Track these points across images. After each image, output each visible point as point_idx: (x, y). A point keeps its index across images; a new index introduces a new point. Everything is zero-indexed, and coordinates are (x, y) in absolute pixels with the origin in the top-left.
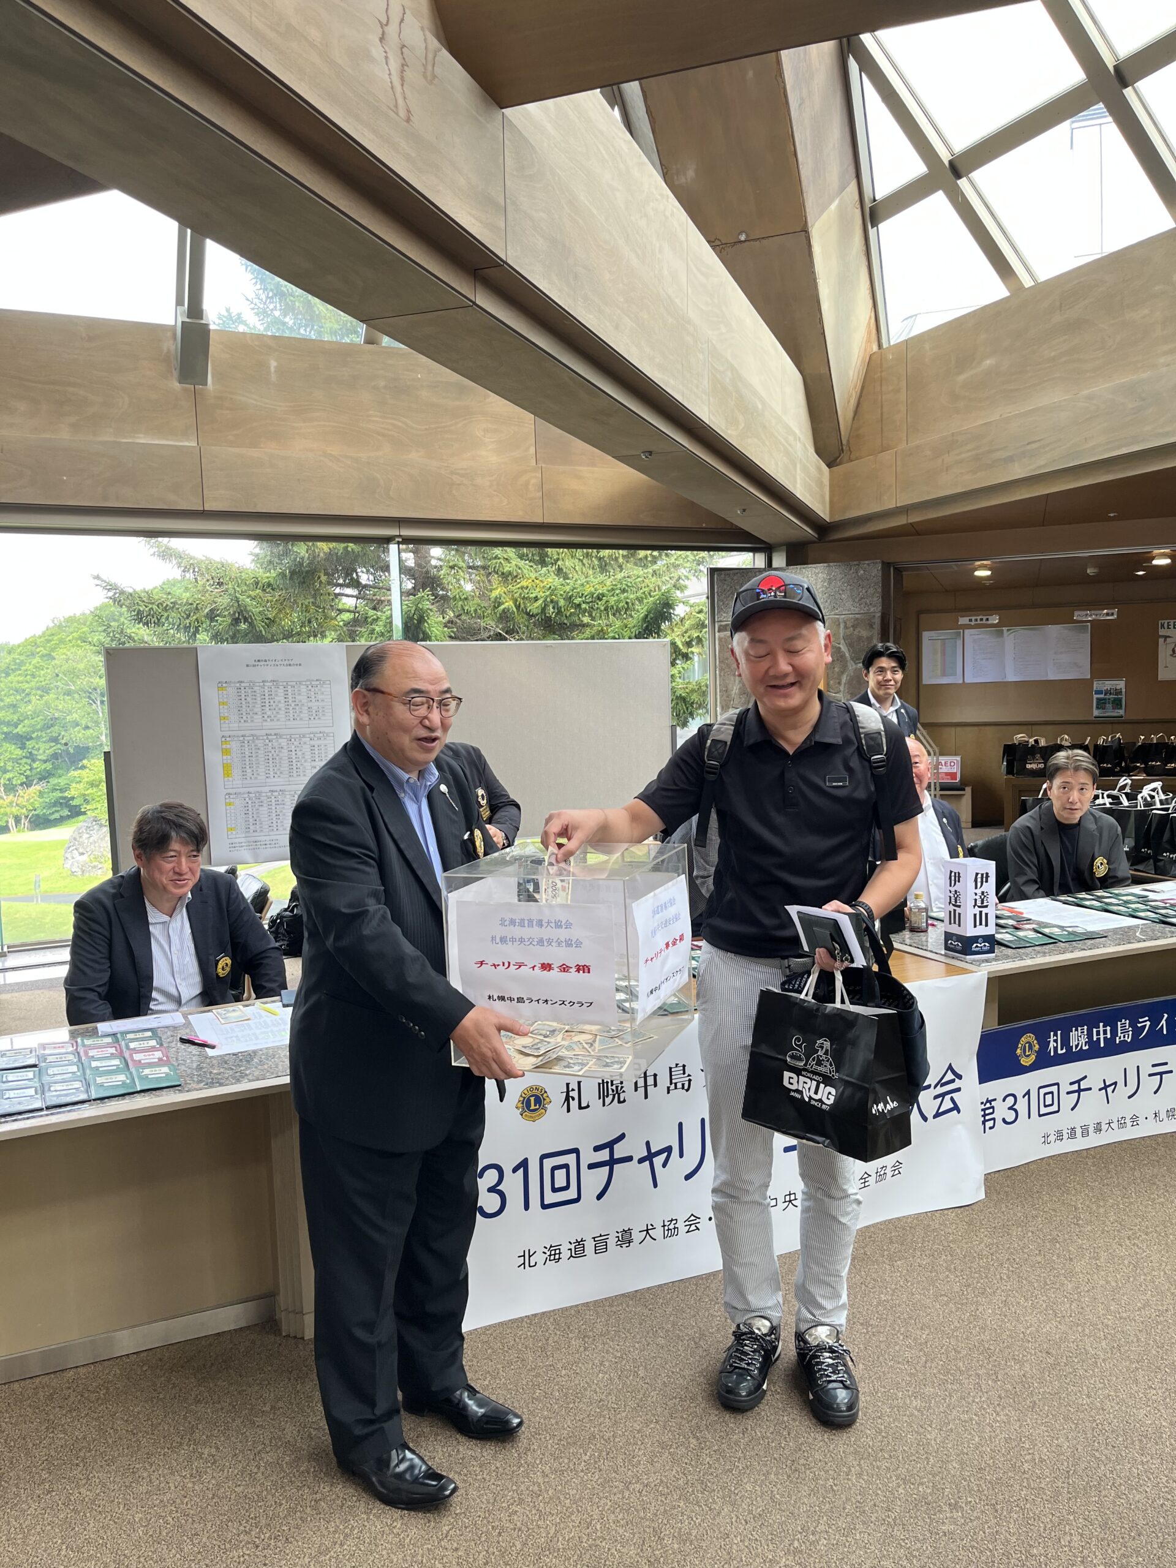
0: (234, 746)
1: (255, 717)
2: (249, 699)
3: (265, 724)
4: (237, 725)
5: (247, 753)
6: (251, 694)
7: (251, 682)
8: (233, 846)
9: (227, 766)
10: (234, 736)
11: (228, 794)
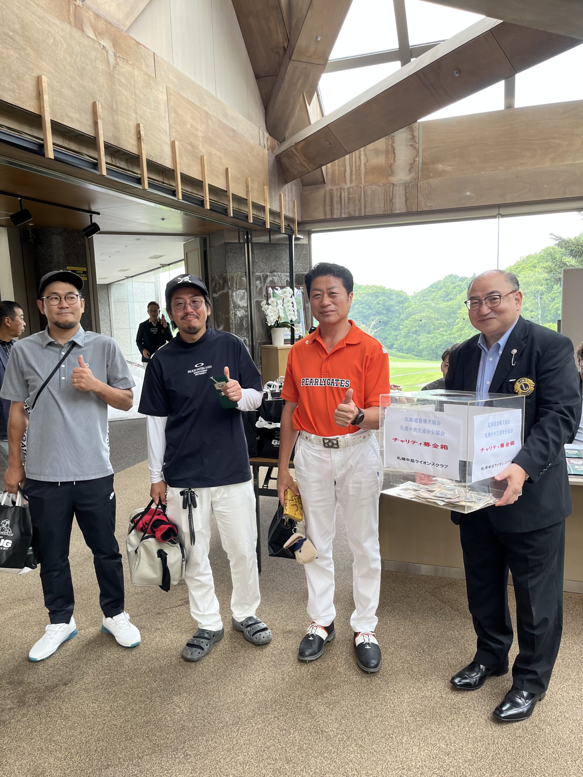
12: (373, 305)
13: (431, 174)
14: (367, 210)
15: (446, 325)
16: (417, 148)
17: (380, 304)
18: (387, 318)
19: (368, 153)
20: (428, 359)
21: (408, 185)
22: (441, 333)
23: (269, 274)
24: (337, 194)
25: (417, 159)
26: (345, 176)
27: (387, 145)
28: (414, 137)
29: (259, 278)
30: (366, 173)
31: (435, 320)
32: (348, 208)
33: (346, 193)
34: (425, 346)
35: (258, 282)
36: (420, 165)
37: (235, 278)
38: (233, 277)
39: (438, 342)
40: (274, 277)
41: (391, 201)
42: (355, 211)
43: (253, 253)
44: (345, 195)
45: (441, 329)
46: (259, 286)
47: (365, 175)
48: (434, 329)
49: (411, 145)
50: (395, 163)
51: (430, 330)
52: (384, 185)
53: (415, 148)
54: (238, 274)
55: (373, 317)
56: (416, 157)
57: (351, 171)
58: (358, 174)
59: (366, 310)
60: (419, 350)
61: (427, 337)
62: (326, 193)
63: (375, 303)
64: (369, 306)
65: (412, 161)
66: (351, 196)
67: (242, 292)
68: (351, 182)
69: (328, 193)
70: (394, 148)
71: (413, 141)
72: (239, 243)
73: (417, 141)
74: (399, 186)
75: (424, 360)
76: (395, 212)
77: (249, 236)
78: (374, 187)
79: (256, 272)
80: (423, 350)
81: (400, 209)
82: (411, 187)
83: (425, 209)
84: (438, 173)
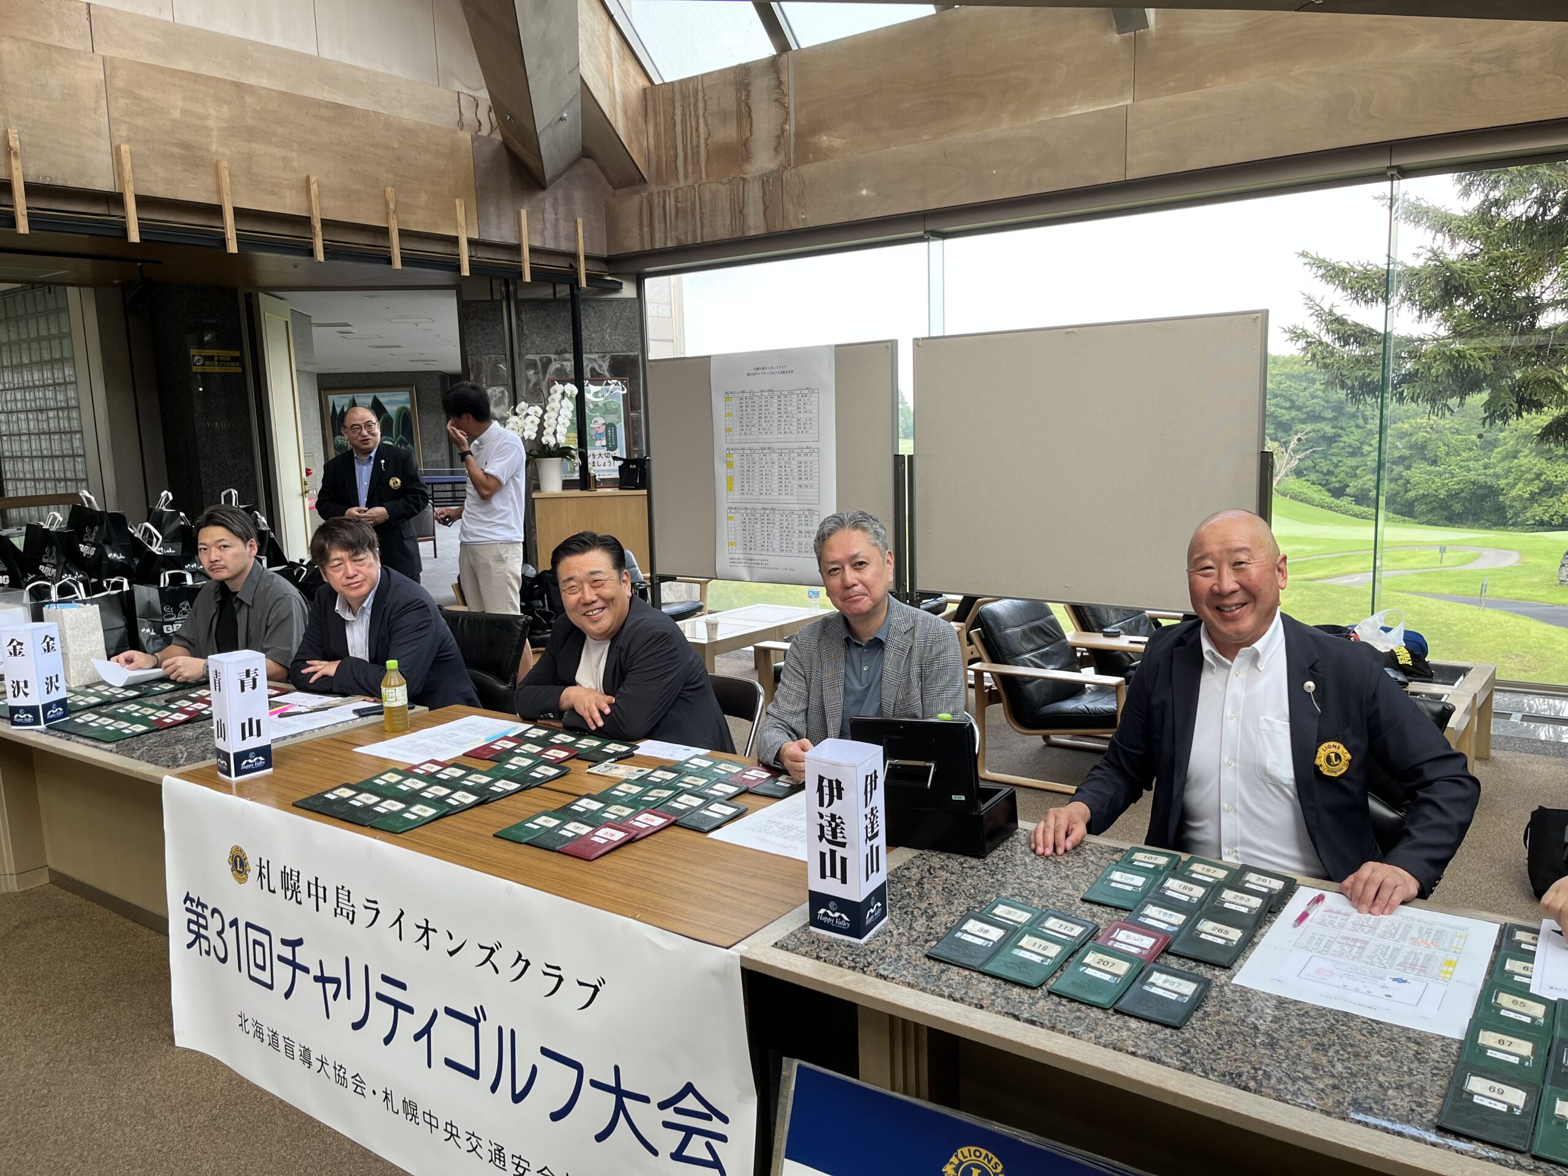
0: (736, 458)
1: (753, 429)
2: (749, 410)
4: (739, 437)
6: (750, 404)
7: (751, 391)
8: (733, 561)
9: (730, 480)
10: (736, 449)
11: (730, 508)
12: (1301, 400)
13: (811, 156)
14: (705, 232)
15: (1477, 446)
16: (786, 105)
17: (1317, 397)
18: (1332, 428)
19: (709, 119)
20: (1429, 523)
21: (767, 180)
22: (1466, 464)
23: (553, 356)
24: (659, 202)
25: (787, 127)
26: (676, 167)
27: (739, 104)
28: (780, 83)
29: (532, 365)
30: (708, 158)
31: (1453, 433)
32: (676, 228)
33: (672, 200)
34: (1421, 492)
35: (532, 372)
36: (793, 139)
37: (484, 365)
38: (479, 364)
39: (1453, 485)
40: (564, 363)
41: (741, 211)
42: (686, 234)
43: (518, 318)
44: (670, 202)
45: (1465, 455)
46: (534, 380)
47: (706, 163)
48: (1448, 454)
49: (776, 100)
50: (753, 137)
51: (1436, 455)
52: (730, 182)
53: (782, 104)
54: (489, 358)
55: (1300, 426)
56: (785, 123)
57: (686, 155)
58: (695, 160)
59: (1283, 411)
60: (1407, 500)
61: (1429, 473)
62: (642, 200)
63: (1305, 396)
64: (1292, 401)
65: (779, 132)
66: (679, 205)
67: (497, 391)
68: (686, 178)
69: (645, 200)
70: (749, 107)
71: (778, 91)
72: (492, 300)
73: (786, 91)
74: (754, 181)
75: (1417, 523)
76: (748, 234)
77: (511, 288)
78: (714, 186)
79: (527, 354)
80: (1416, 500)
81: (756, 228)
82: (771, 183)
83: (796, 226)
84: (821, 154)
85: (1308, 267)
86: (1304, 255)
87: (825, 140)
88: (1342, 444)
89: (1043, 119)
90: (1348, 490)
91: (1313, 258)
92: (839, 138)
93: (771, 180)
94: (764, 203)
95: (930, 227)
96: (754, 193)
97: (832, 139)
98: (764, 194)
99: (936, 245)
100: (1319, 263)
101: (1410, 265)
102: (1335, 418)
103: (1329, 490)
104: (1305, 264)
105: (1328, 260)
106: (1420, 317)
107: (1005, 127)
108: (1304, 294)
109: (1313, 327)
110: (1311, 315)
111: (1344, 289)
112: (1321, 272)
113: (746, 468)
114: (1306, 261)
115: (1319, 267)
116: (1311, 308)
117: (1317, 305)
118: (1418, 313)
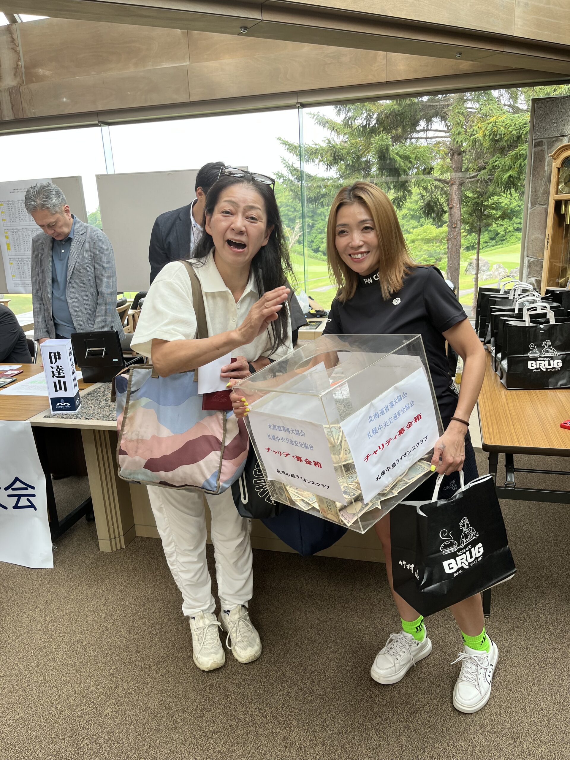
0: (9, 234)
1: (16, 219)
2: (13, 210)
3: (21, 223)
4: (9, 223)
5: (15, 238)
6: (13, 207)
7: (12, 201)
8: (16, 285)
9: (8, 244)
10: (9, 229)
11: (10, 258)
12: (298, 208)
13: (34, 79)
16: (18, 52)
21: (12, 91)
25: (20, 63)
28: (13, 40)
36: (24, 70)
49: (12, 48)
50: (1, 68)
53: (15, 51)
55: (299, 220)
56: (19, 61)
65: (15, 66)
71: (12, 44)
73: (17, 44)
74: (4, 91)
76: (4, 120)
81: (8, 117)
82: (14, 92)
83: (30, 116)
84: (40, 79)
85: (282, 145)
86: (279, 139)
87: (41, 71)
88: (316, 228)
89: (149, 68)
90: (320, 249)
91: (283, 140)
92: (48, 70)
93: (14, 91)
94: (12, 103)
95: (102, 119)
96: (6, 98)
97: (44, 71)
98: (11, 98)
99: (105, 128)
100: (285, 143)
101: (321, 145)
102: (313, 216)
103: (313, 250)
104: (280, 143)
105: (289, 142)
106: (327, 169)
107: (131, 71)
108: (281, 157)
109: (285, 172)
110: (285, 167)
111: (297, 155)
112: (287, 147)
113: (15, 239)
114: (281, 142)
115: (286, 145)
116: (285, 164)
117: (287, 163)
118: (326, 167)
